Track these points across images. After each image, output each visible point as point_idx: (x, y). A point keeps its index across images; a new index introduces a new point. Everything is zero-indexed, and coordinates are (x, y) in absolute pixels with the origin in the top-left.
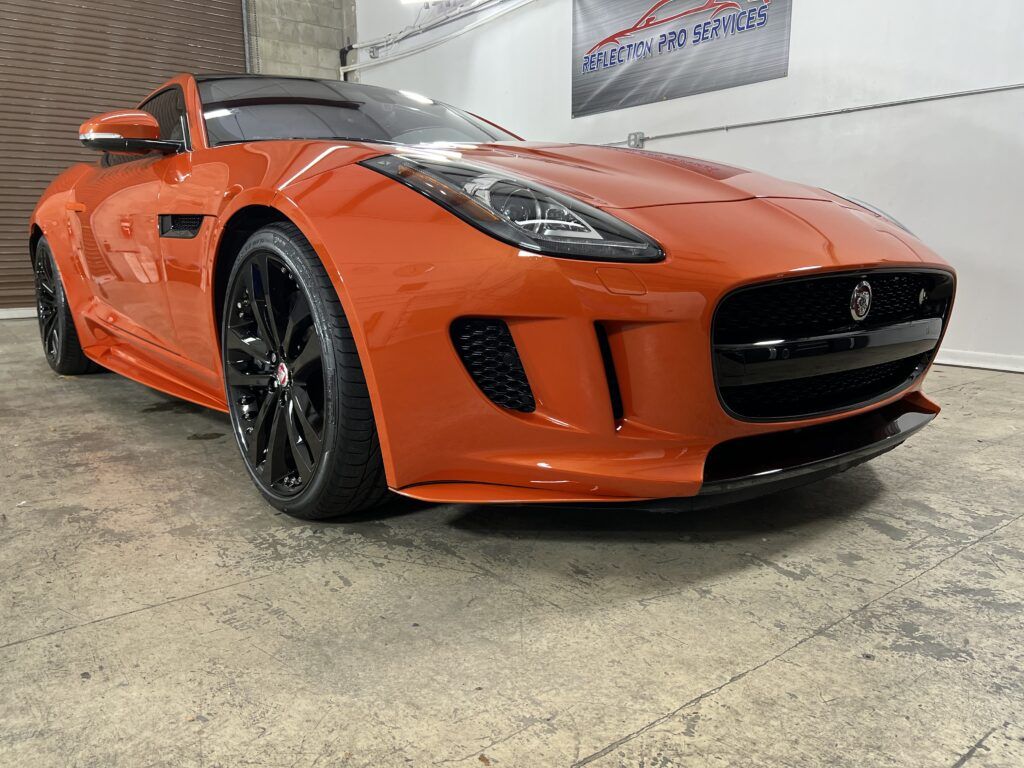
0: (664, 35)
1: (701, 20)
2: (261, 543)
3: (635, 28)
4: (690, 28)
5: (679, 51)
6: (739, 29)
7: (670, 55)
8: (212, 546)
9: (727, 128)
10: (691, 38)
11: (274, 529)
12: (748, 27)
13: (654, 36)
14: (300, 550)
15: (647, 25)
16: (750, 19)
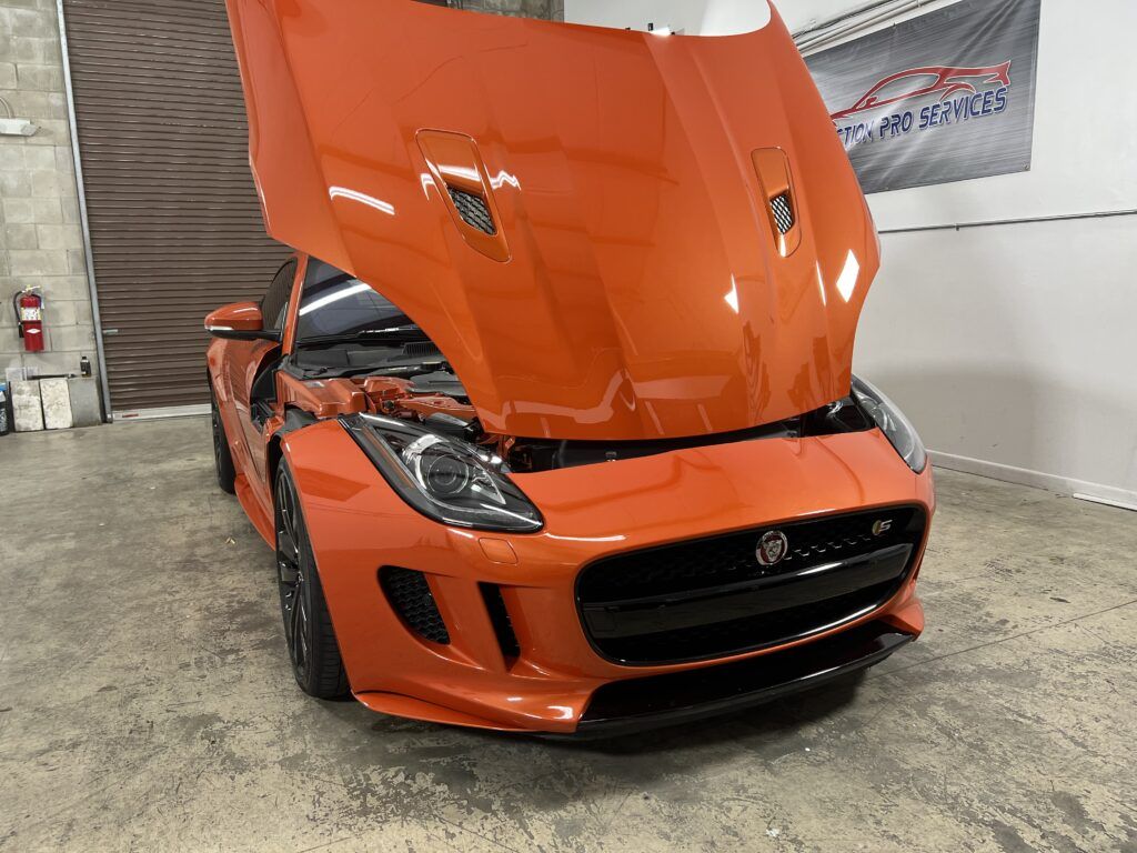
0: (886, 119)
1: (929, 102)
2: (355, 789)
3: (854, 110)
4: (916, 110)
5: (903, 136)
6: (973, 114)
7: (892, 142)
8: (310, 787)
9: (958, 227)
10: (917, 122)
11: (372, 767)
12: (984, 112)
13: (875, 119)
14: (387, 802)
15: (868, 106)
16: (986, 102)
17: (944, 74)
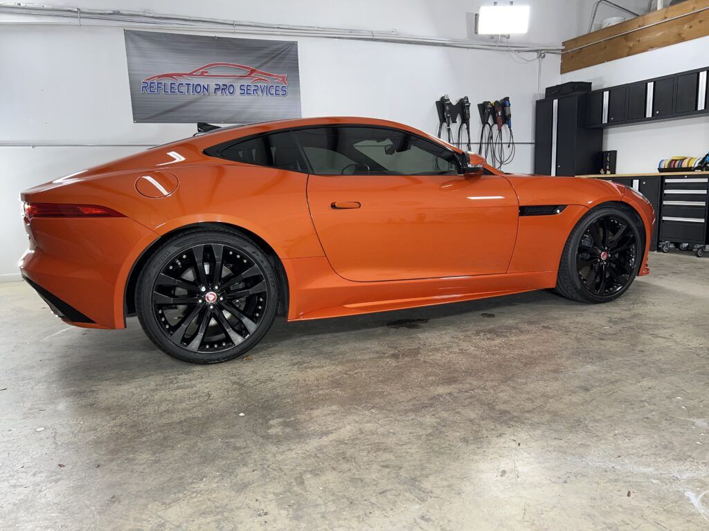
0: (218, 85)
3: (190, 74)
4: (237, 85)
5: (230, 97)
6: (270, 94)
7: (221, 98)
10: (238, 91)
12: (276, 94)
13: (209, 83)
15: (202, 75)
16: (276, 90)
17: (253, 71)
